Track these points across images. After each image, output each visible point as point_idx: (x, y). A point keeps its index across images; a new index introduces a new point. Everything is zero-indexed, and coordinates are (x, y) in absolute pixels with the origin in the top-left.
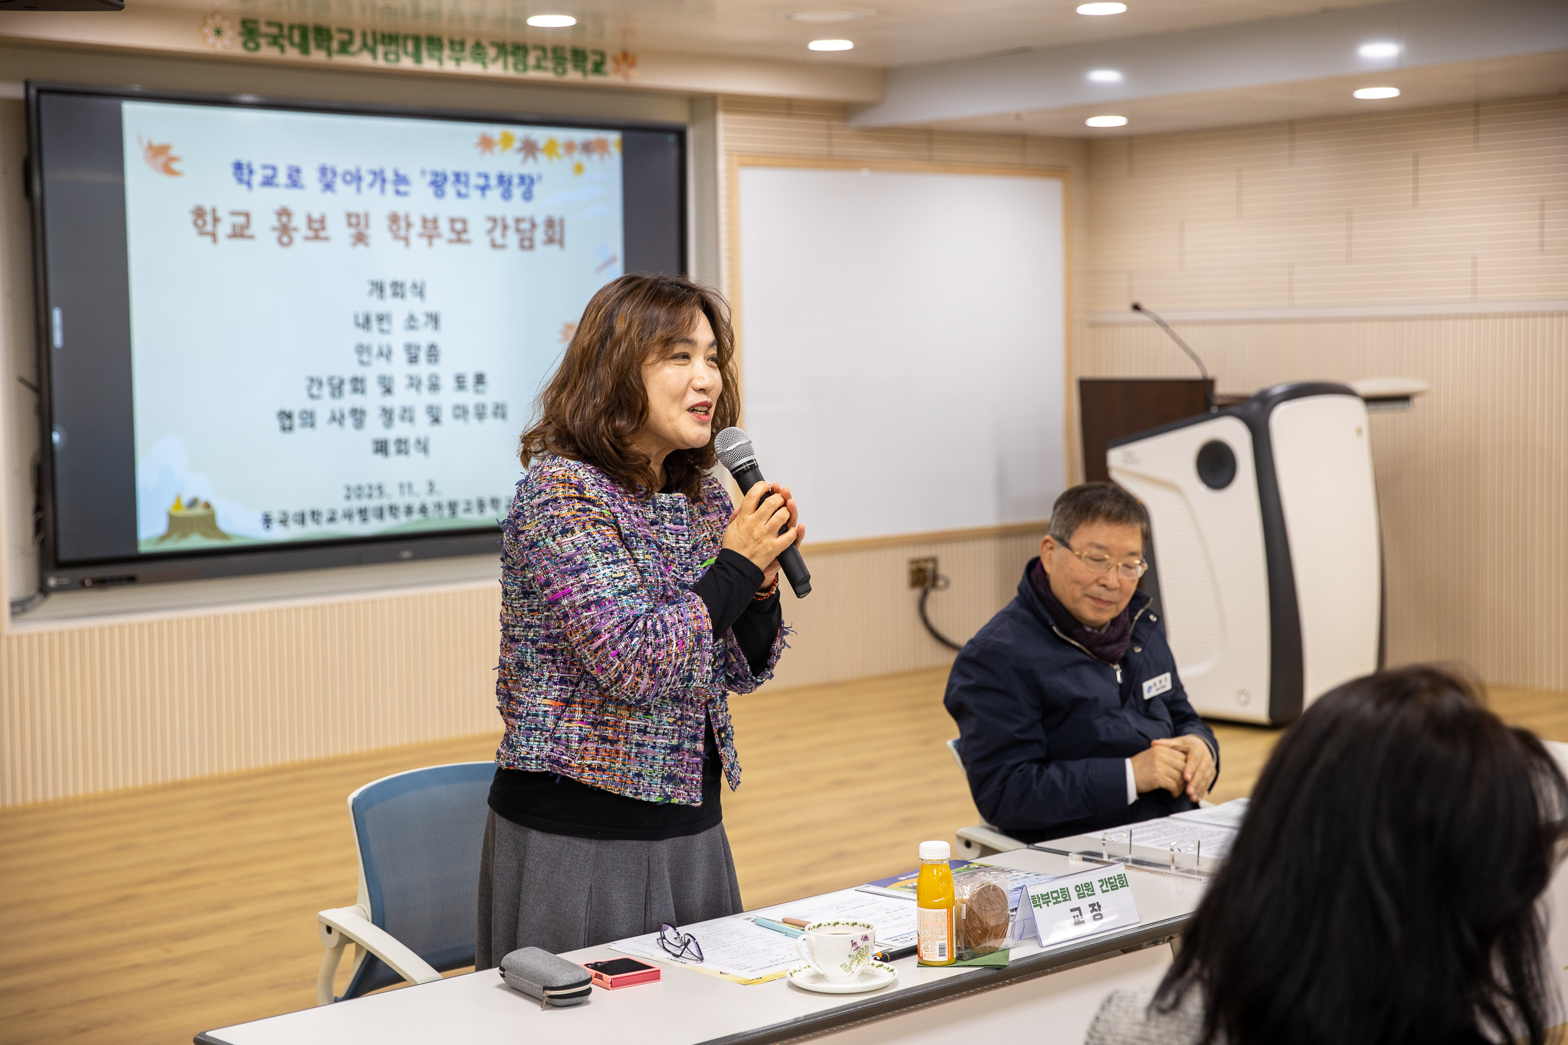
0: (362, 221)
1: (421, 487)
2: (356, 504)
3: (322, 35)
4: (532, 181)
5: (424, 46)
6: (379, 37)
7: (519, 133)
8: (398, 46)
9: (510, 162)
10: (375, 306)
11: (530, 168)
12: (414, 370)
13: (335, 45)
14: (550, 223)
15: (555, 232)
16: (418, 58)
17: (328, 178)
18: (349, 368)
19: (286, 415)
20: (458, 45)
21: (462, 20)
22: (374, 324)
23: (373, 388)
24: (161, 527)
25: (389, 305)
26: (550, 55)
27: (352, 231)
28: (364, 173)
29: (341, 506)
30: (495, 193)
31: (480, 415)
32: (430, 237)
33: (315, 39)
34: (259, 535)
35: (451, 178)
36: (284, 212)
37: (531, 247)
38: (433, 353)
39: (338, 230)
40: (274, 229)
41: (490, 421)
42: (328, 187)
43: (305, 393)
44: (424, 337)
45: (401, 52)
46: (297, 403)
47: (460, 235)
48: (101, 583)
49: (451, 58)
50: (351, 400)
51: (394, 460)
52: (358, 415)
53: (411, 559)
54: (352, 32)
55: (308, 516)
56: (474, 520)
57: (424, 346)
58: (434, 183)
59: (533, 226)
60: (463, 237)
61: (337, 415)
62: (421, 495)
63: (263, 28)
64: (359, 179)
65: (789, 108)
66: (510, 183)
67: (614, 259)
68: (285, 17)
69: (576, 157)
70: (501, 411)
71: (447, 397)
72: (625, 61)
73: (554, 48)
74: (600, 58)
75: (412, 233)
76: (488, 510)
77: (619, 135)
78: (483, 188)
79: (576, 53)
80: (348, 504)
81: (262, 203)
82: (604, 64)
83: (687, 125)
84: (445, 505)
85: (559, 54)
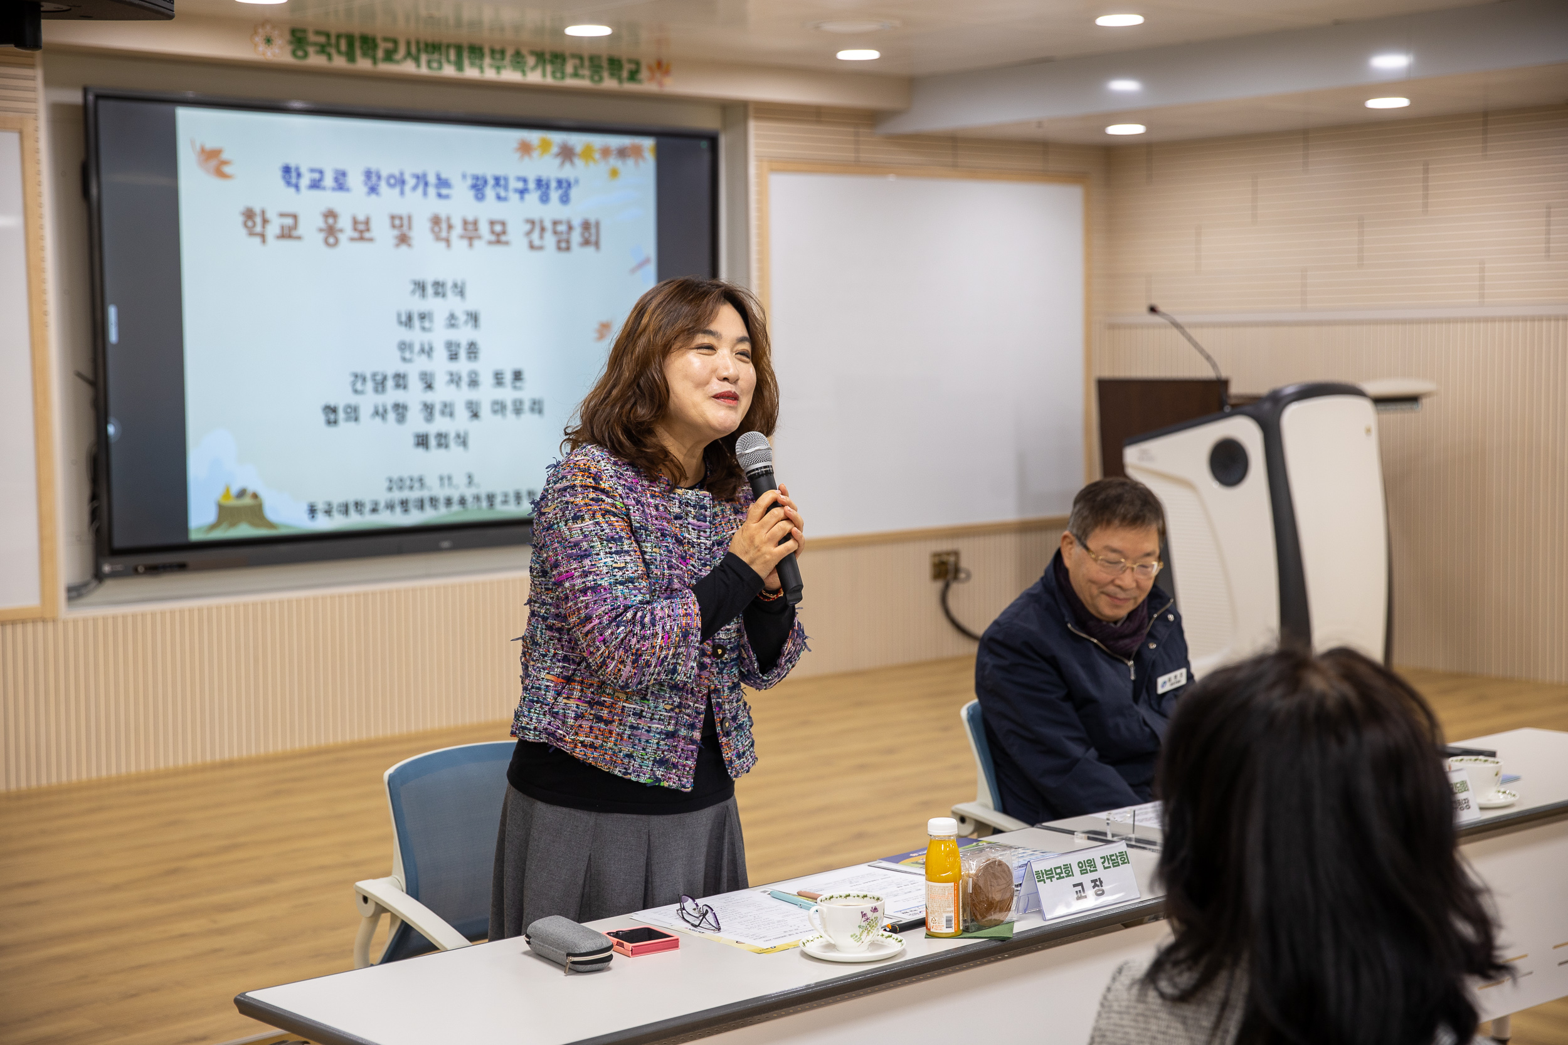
0: (405, 222)
1: (460, 480)
2: (397, 495)
3: (368, 44)
4: (569, 185)
5: (465, 54)
6: (422, 46)
7: (557, 138)
8: (441, 54)
9: (547, 166)
10: (417, 305)
11: (567, 172)
12: (454, 367)
13: (380, 54)
14: (586, 226)
15: (590, 234)
16: (459, 66)
17: (372, 182)
18: (391, 365)
19: (331, 410)
20: (498, 54)
21: (502, 29)
22: (416, 322)
23: (415, 384)
24: (211, 516)
25: (432, 304)
26: (587, 63)
27: (396, 232)
28: (407, 177)
29: (383, 497)
30: (533, 197)
31: (518, 411)
32: (471, 239)
33: (362, 48)
34: (304, 524)
35: (491, 182)
36: (330, 214)
37: (568, 249)
38: (473, 350)
39: (382, 231)
40: (321, 230)
41: (527, 417)
42: (373, 190)
43: (350, 389)
44: (464, 334)
45: (443, 60)
46: (342, 398)
47: (499, 237)
48: (154, 570)
49: (491, 66)
50: (393, 395)
51: (435, 453)
52: (400, 410)
53: (450, 549)
54: (395, 41)
55: (352, 507)
56: (511, 511)
57: (464, 344)
58: (475, 187)
59: (570, 228)
60: (502, 238)
61: (380, 410)
62: (460, 487)
63: (311, 37)
64: (403, 183)
65: (818, 115)
66: (548, 187)
67: (648, 260)
68: (334, 27)
69: (612, 161)
70: (537, 406)
71: (486, 393)
72: (659, 69)
73: (591, 57)
74: (635, 67)
75: (453, 234)
76: (525, 502)
77: (653, 141)
78: (522, 192)
79: (612, 62)
80: (390, 495)
81: (310, 206)
82: (639, 73)
83: (719, 132)
84: (483, 497)
85: (595, 63)
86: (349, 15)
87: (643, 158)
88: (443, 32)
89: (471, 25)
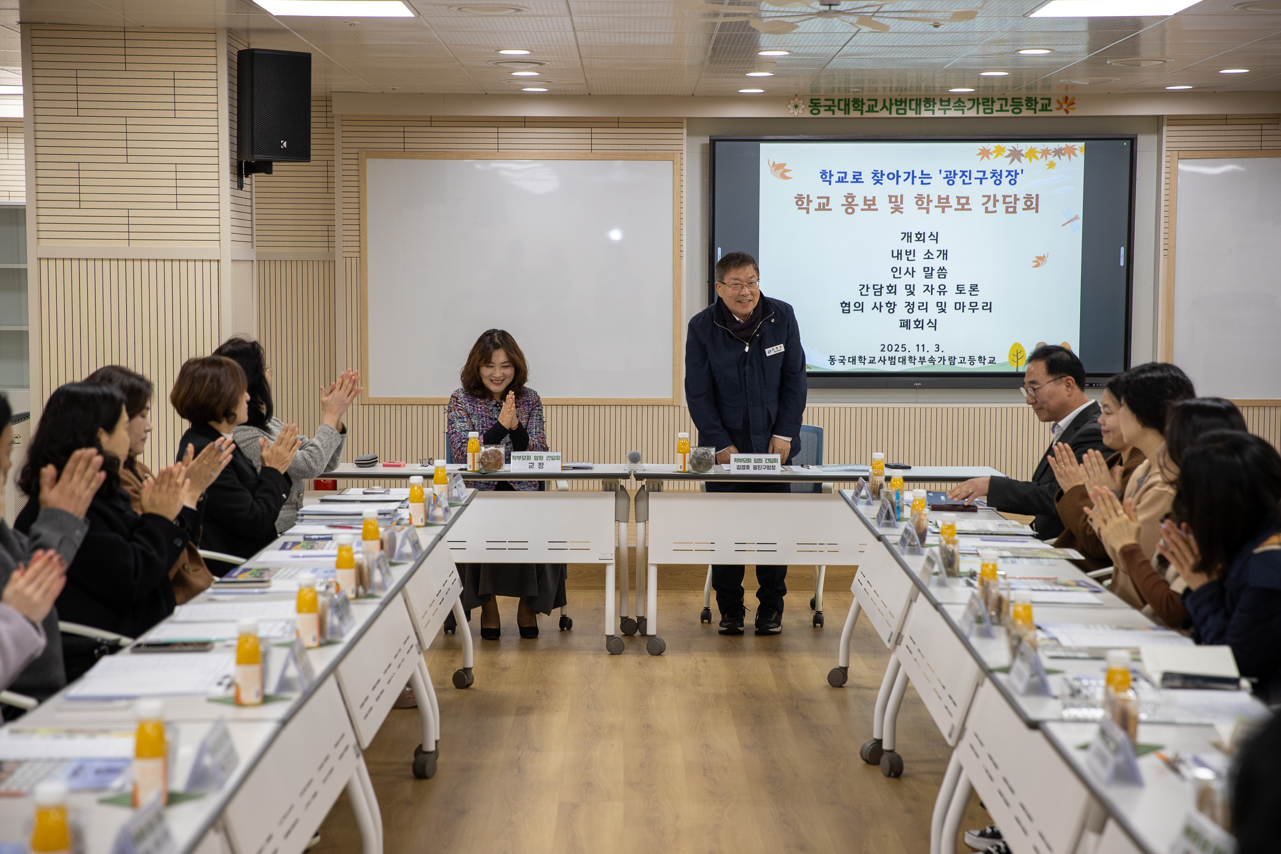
0: (899, 200)
1: (931, 348)
2: (887, 354)
4: (1016, 174)
5: (923, 104)
6: (893, 102)
7: (1009, 146)
8: (906, 106)
9: (1001, 163)
10: (905, 246)
11: (1016, 165)
12: (929, 282)
13: (866, 108)
14: (1029, 198)
16: (918, 110)
17: (878, 177)
18: (887, 280)
19: (846, 304)
20: (945, 102)
22: (904, 256)
23: (902, 291)
25: (914, 245)
26: (1010, 102)
27: (893, 205)
28: (901, 174)
29: (878, 355)
30: (989, 182)
31: (973, 309)
32: (943, 208)
33: (854, 105)
34: (826, 367)
35: (959, 174)
36: (850, 196)
37: (1015, 212)
38: (942, 272)
39: (883, 204)
40: (842, 205)
41: (980, 312)
42: (878, 181)
43: (858, 293)
44: (937, 263)
45: (907, 108)
46: (853, 297)
47: (964, 206)
49: (940, 109)
50: (886, 297)
51: (913, 331)
52: (891, 307)
53: (920, 387)
54: (876, 100)
55: (857, 359)
56: (967, 368)
57: (936, 268)
58: (947, 177)
59: (1016, 199)
60: (966, 207)
61: (878, 305)
62: (931, 352)
63: (823, 103)
64: (898, 176)
65: (1225, 120)
66: (1001, 175)
67: (1076, 218)
68: (836, 96)
69: (1050, 158)
70: (988, 307)
71: (951, 298)
72: (1066, 102)
73: (1013, 99)
74: (1047, 102)
75: (932, 205)
76: (977, 363)
77: (1083, 143)
78: (981, 179)
79: (1029, 100)
80: (882, 354)
81: (837, 192)
82: (1049, 106)
83: (1137, 135)
84: (946, 358)
85: (1016, 103)
86: (847, 90)
87: (1075, 155)
88: (908, 93)
89: (927, 89)
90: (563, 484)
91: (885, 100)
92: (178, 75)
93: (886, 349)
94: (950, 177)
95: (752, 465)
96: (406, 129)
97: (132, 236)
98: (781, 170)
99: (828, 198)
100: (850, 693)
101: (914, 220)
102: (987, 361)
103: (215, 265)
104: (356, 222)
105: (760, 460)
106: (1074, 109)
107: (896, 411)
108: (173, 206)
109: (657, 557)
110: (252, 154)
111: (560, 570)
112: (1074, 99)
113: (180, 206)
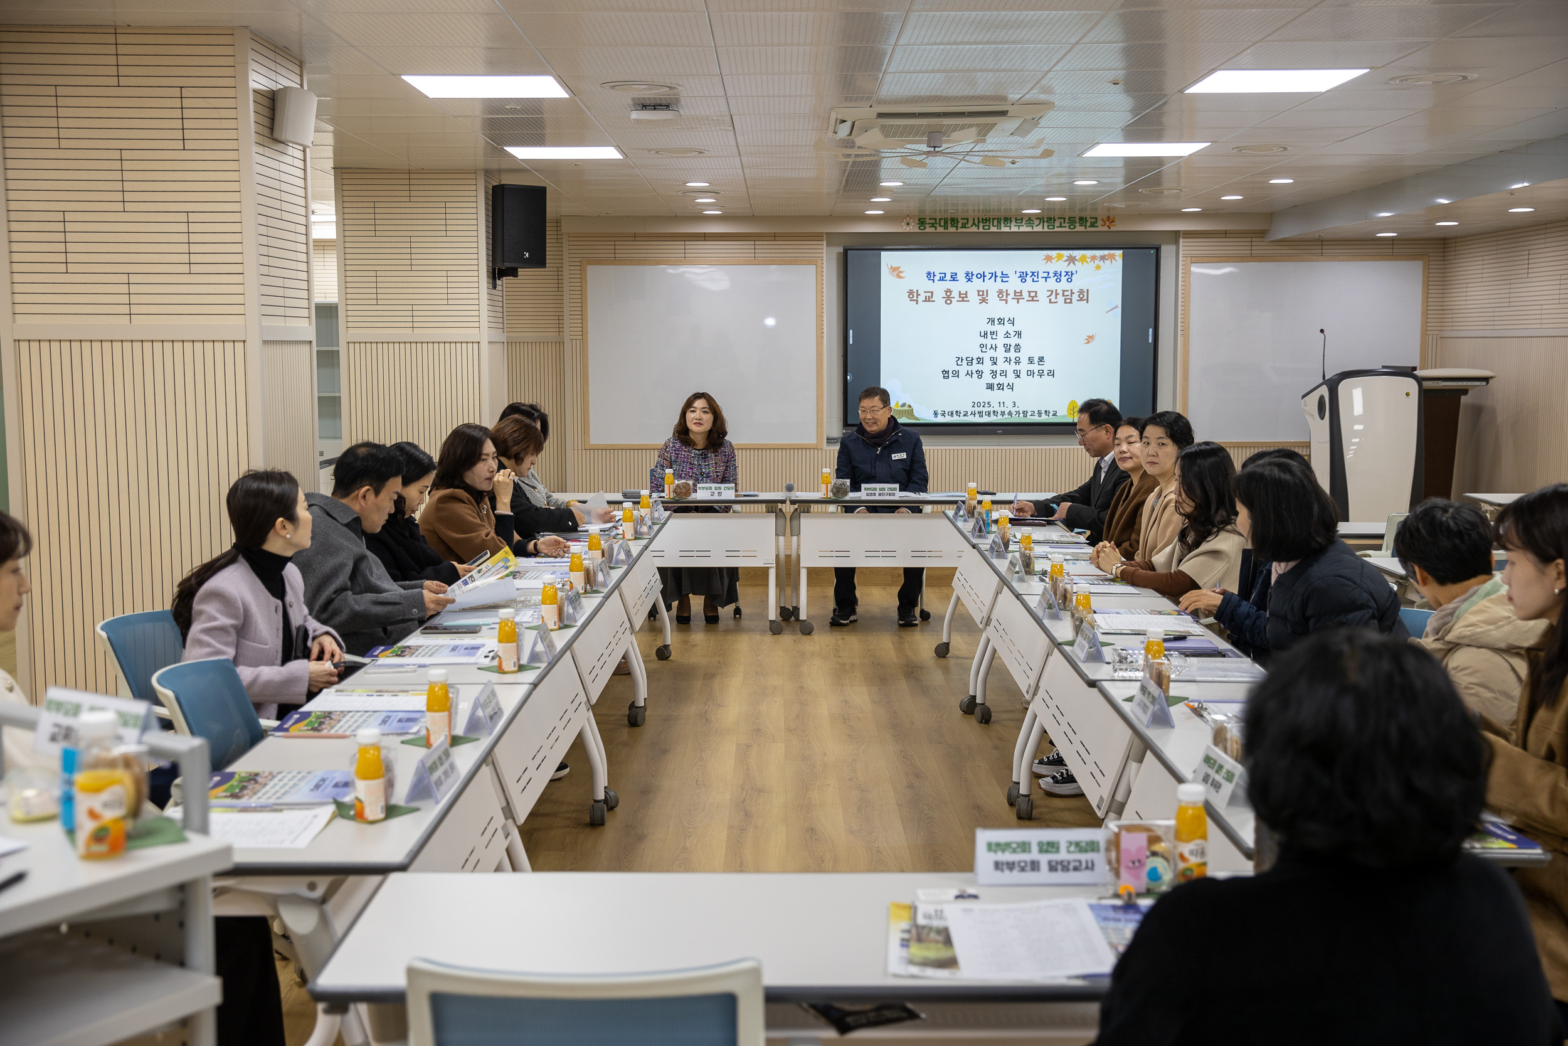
0: (985, 293)
1: (1009, 404)
2: (977, 409)
4: (1072, 274)
5: (1002, 222)
6: (981, 220)
7: (1067, 253)
8: (989, 223)
9: (1060, 266)
10: (990, 328)
11: (1071, 268)
12: (1008, 355)
13: (960, 225)
14: (1081, 292)
15: (1084, 296)
16: (999, 226)
17: (969, 277)
18: (976, 353)
19: (946, 372)
20: (1018, 221)
22: (989, 336)
23: (987, 362)
25: (997, 327)
26: (1067, 221)
27: (980, 298)
28: (987, 274)
29: (970, 410)
30: (1052, 280)
31: (1041, 375)
32: (1018, 299)
33: (951, 223)
34: (932, 419)
35: (1030, 274)
36: (949, 291)
37: (1071, 302)
38: (1018, 348)
39: (973, 297)
40: (944, 298)
41: (1046, 377)
42: (969, 280)
43: (955, 364)
44: (1013, 341)
45: (991, 225)
46: (951, 367)
47: (1033, 298)
49: (1015, 226)
50: (976, 367)
51: (996, 392)
52: (980, 374)
53: (1001, 434)
54: (968, 219)
55: (954, 413)
56: (1036, 419)
57: (1013, 345)
58: (1021, 277)
59: (1072, 293)
60: (1035, 299)
61: (970, 373)
62: (1009, 407)
63: (928, 221)
64: (984, 276)
65: (1225, 234)
66: (1060, 275)
67: (1116, 307)
68: (938, 216)
69: (1097, 262)
70: (1051, 373)
71: (1024, 367)
72: (1108, 220)
73: (1069, 218)
74: (1094, 220)
75: (1009, 298)
76: (1043, 415)
77: (1121, 251)
78: (1046, 278)
79: (1081, 219)
80: (973, 409)
81: (939, 288)
82: (1096, 223)
83: (1160, 245)
84: (1021, 412)
85: (1072, 220)
86: (946, 211)
87: (1115, 259)
88: (991, 214)
89: (1005, 210)
90: (737, 507)
91: (974, 219)
92: (448, 205)
93: (976, 405)
94: (1023, 277)
95: (877, 492)
96: (617, 243)
97: (415, 325)
98: (896, 271)
99: (932, 293)
100: (952, 662)
101: (996, 308)
102: (1051, 414)
103: (476, 345)
104: (580, 313)
105: (883, 489)
106: (1114, 225)
107: (984, 452)
108: (445, 302)
109: (805, 563)
110: (503, 262)
111: (733, 573)
112: (1114, 218)
113: (450, 302)
